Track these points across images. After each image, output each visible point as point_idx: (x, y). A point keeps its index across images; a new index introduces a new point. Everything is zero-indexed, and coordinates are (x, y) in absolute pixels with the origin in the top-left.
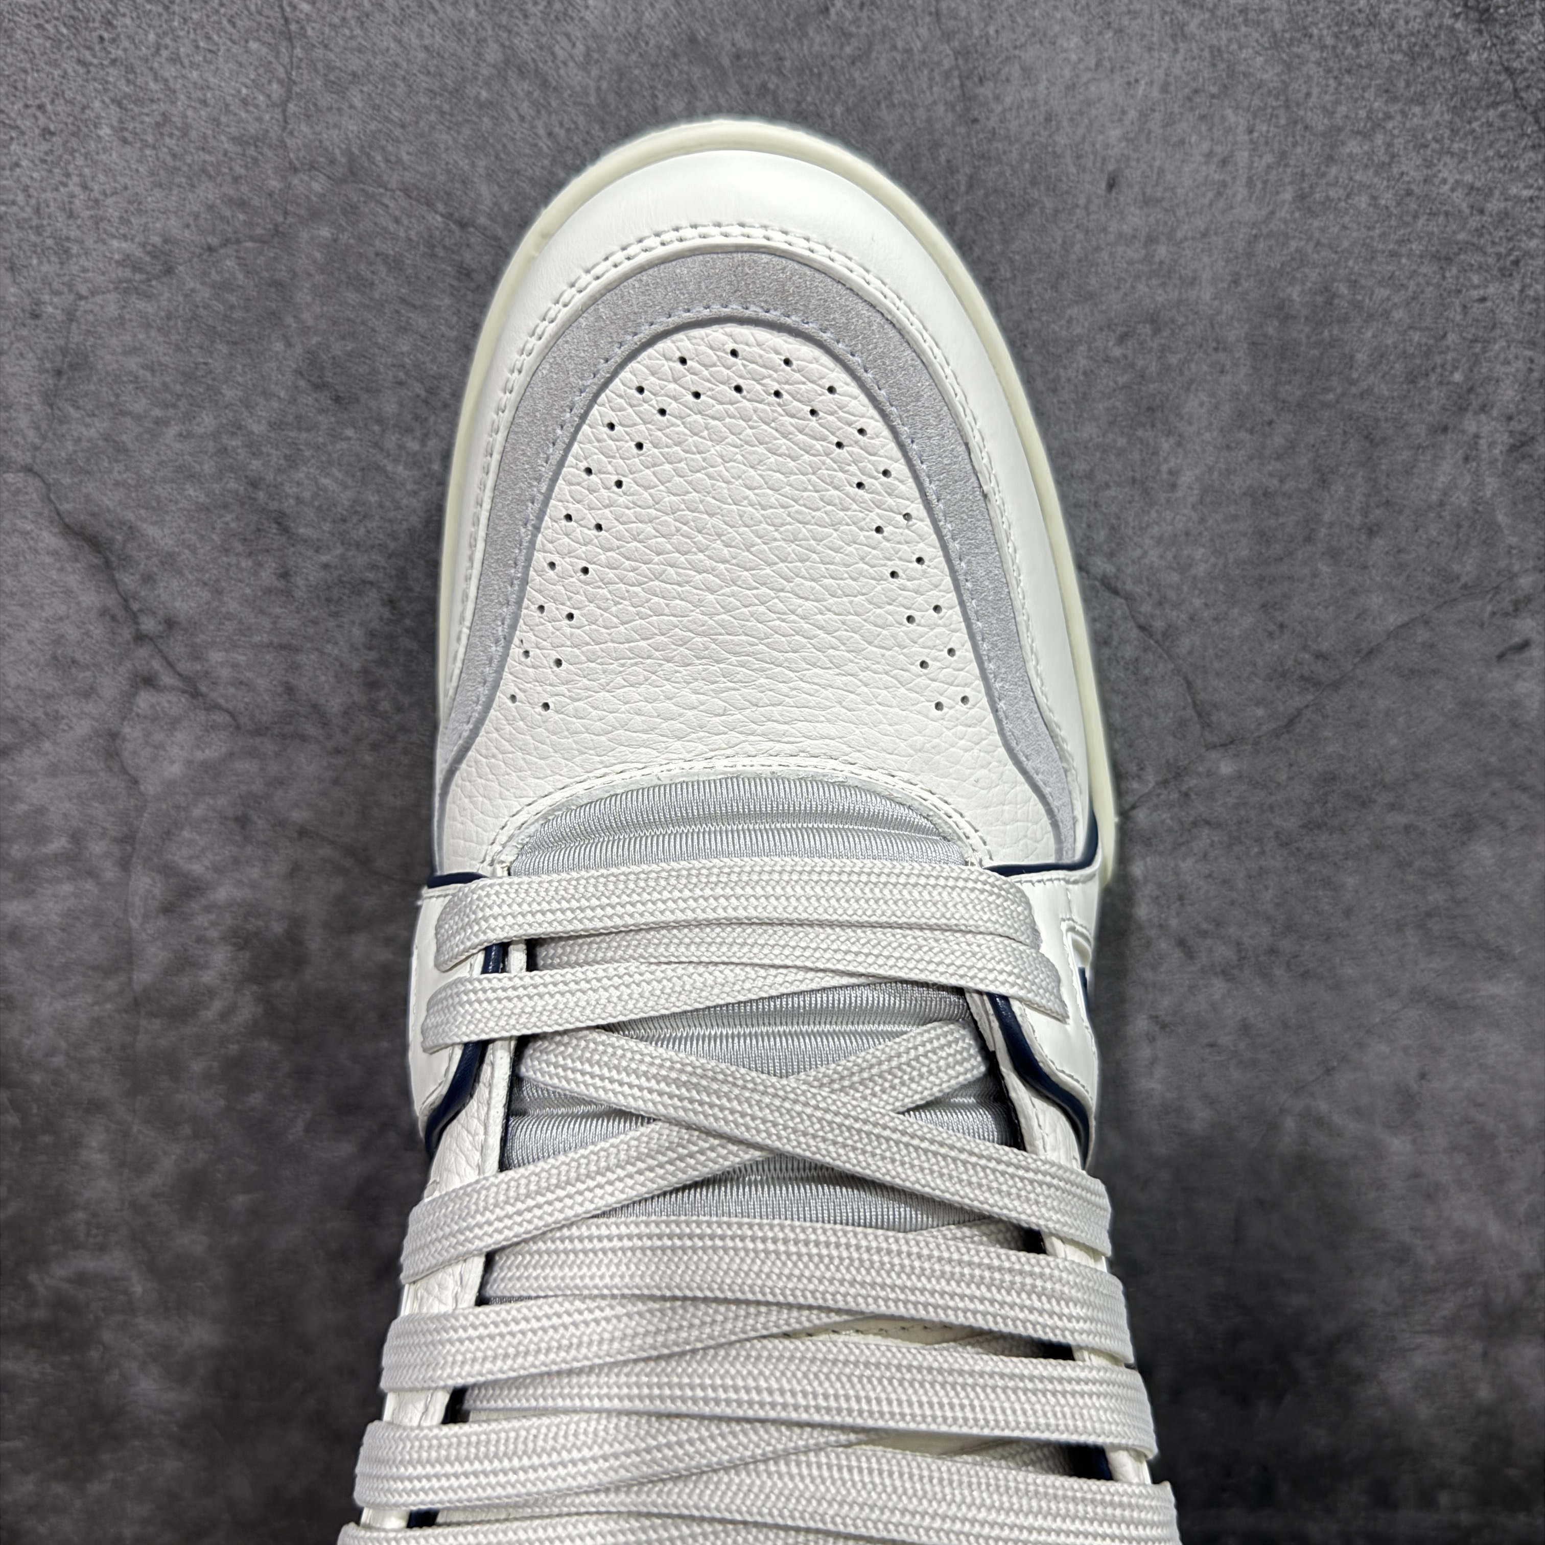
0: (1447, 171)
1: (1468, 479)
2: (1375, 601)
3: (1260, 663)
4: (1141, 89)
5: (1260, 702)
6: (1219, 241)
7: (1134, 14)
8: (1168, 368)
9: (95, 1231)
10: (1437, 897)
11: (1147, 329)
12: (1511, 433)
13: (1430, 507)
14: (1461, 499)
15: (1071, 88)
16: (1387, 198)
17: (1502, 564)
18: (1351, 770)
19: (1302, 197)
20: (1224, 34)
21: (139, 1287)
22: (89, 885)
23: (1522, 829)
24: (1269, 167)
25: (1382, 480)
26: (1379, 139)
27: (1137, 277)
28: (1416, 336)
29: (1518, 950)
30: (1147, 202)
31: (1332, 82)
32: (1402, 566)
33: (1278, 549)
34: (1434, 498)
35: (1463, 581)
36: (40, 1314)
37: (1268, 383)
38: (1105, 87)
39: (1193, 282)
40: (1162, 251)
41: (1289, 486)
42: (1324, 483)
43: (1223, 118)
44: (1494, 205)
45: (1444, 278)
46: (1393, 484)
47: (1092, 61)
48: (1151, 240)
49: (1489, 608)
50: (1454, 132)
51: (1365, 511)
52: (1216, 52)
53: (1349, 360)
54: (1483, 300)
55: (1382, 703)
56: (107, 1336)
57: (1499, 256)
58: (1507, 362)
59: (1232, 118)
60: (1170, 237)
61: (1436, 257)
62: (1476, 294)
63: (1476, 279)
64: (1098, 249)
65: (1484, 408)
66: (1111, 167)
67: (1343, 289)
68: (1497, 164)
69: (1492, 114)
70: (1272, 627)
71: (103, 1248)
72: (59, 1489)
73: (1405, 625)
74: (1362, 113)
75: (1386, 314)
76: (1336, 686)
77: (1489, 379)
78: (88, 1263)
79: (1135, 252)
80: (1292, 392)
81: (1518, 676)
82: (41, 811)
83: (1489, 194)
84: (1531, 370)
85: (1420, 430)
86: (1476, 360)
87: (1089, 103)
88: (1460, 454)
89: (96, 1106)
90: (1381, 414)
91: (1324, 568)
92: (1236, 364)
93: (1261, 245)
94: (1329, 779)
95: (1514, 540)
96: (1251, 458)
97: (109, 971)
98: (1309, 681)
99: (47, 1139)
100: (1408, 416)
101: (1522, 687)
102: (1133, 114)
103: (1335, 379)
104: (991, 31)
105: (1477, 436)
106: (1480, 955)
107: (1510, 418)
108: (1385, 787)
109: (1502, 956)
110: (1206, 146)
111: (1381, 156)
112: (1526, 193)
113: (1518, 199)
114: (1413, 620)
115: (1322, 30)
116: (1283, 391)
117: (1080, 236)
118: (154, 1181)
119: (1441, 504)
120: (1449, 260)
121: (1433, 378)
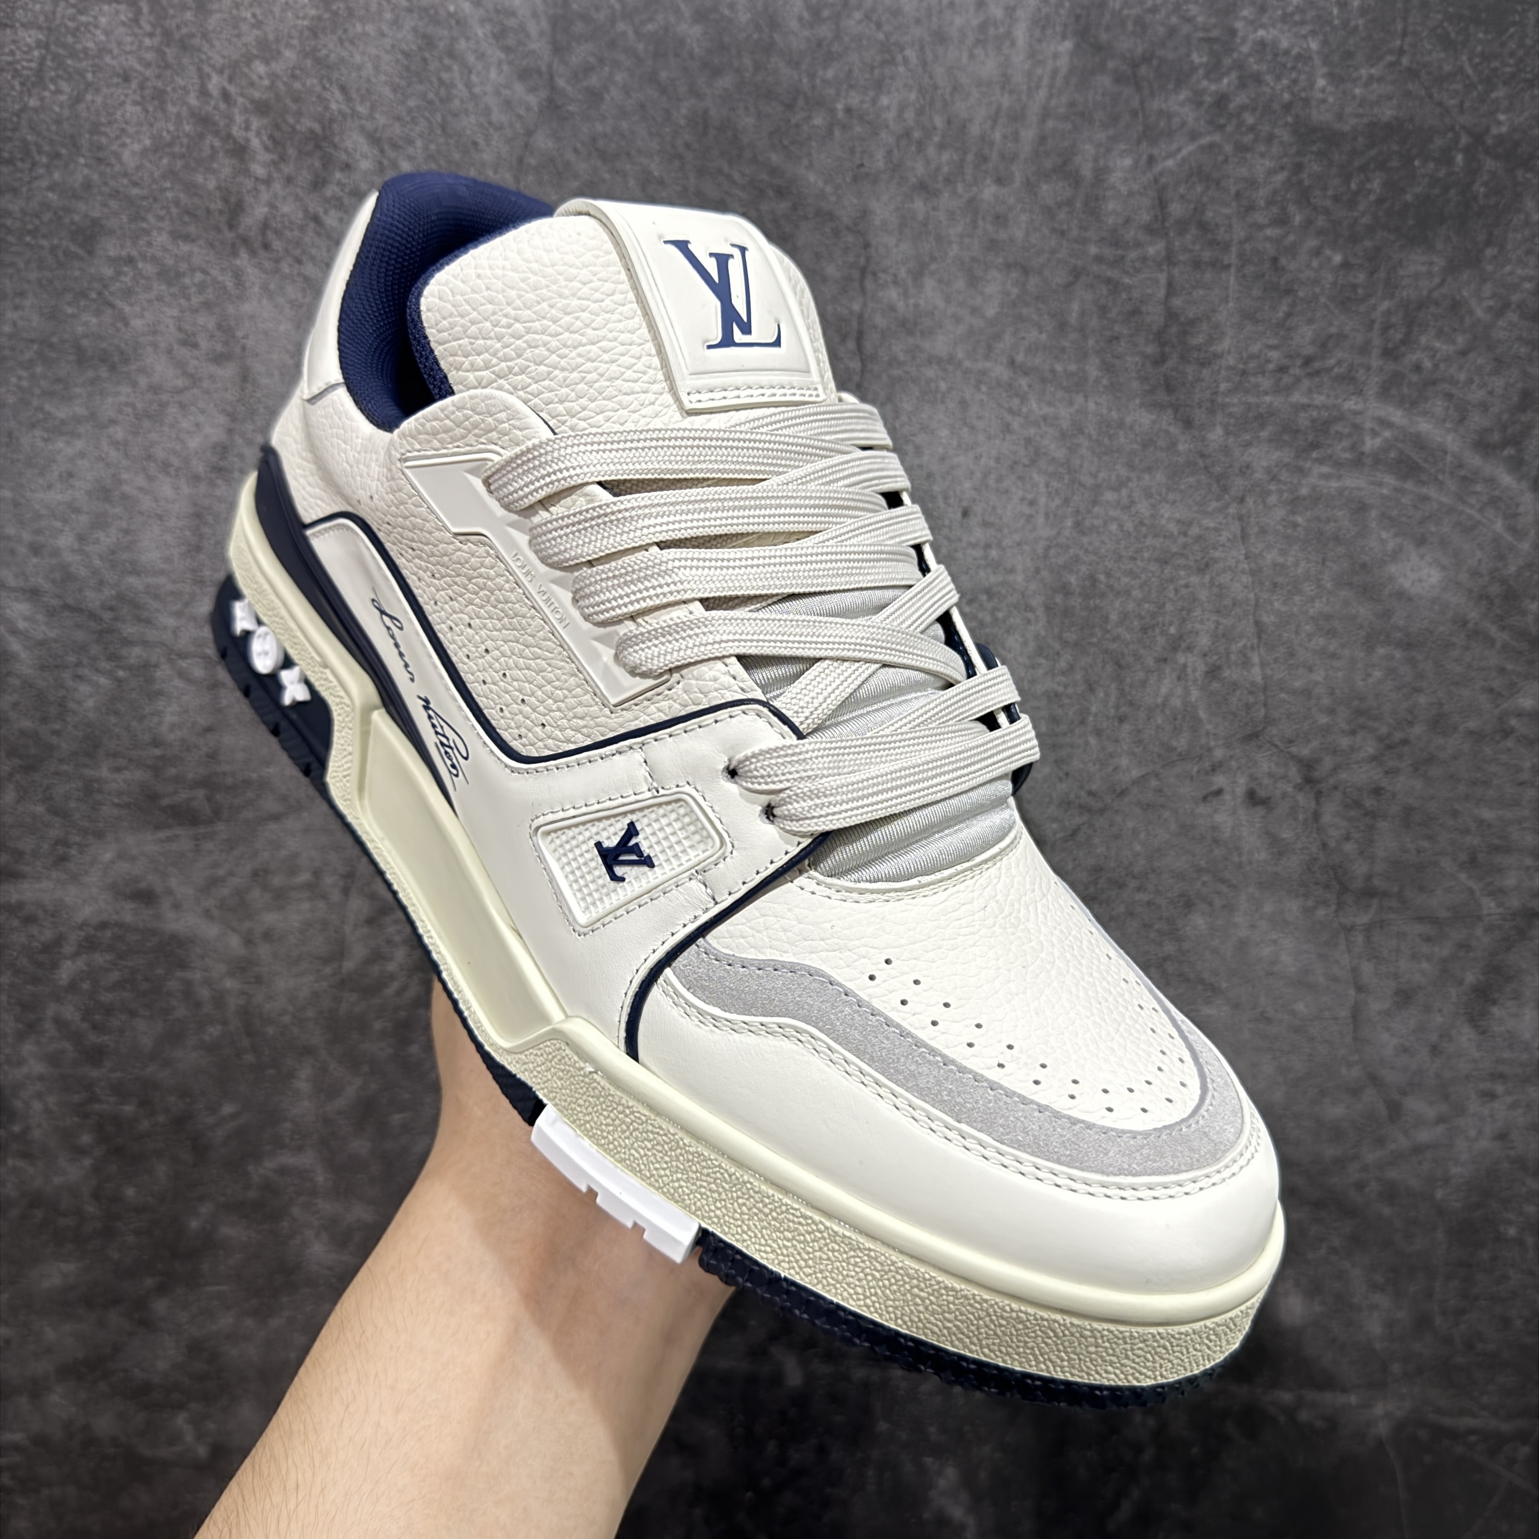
0: (1166, 511)
1: (1179, 691)
2: (1124, 761)
3: (1054, 796)
4: (983, 461)
5: (1055, 819)
6: (1026, 548)
7: (979, 418)
8: (996, 620)
9: (296, 1137)
10: (1169, 948)
11: (984, 597)
12: (1206, 664)
13: (1157, 706)
14: (1176, 702)
15: (943, 459)
16: (1129, 526)
17: (1203, 741)
18: (1112, 865)
19: (1078, 524)
20: (1032, 431)
21: (321, 1178)
22: (321, 904)
23: (1224, 907)
24: (1058, 507)
25: (1127, 688)
26: (1124, 492)
27: (979, 567)
28: (1147, 606)
29: (1224, 985)
30: (986, 524)
31: (1096, 460)
32: (1140, 741)
33: (1064, 727)
34: (1160, 700)
35: (1179, 750)
36: (252, 1194)
37: (1056, 630)
38: (962, 459)
39: (1012, 571)
40: (994, 553)
41: (1070, 690)
42: (1091, 690)
43: (1031, 478)
44: (1195, 531)
45: (1162, 572)
46: (1134, 693)
47: (955, 443)
48: (988, 546)
49: (1196, 769)
50: (1169, 489)
51: (1117, 707)
52: (1028, 441)
53: (1106, 619)
54: (1187, 586)
55: (1130, 824)
56: (296, 1211)
57: (1196, 561)
58: (1202, 622)
59: (1036, 477)
60: (999, 545)
61: (1157, 560)
62: (1182, 582)
63: (1182, 573)
64: (956, 550)
65: (1189, 649)
66: (965, 504)
67: (1102, 577)
68: (1195, 508)
69: (1191, 480)
70: (1061, 774)
71: (300, 1149)
72: (249, 1322)
73: (1143, 776)
74: (1114, 478)
75: (1128, 593)
76: (1102, 811)
77: (1191, 632)
78: (288, 1159)
79: (978, 553)
80: (1071, 636)
81: (1216, 811)
82: (296, 855)
83: (1190, 524)
84: (1217, 628)
85: (1150, 661)
86: (1184, 620)
87: (953, 468)
88: (1174, 675)
89: (308, 1051)
90: (1126, 651)
91: (1093, 741)
92: (1037, 618)
93: (1053, 552)
94: (1098, 870)
95: (1209, 727)
96: (1046, 674)
97: (326, 961)
98: (1084, 809)
99: (271, 1071)
100: (1142, 651)
101: (1219, 818)
102: (978, 475)
103: (1097, 630)
104: (897, 425)
105: (1185, 666)
106: (1200, 987)
107: (1205, 655)
108: (1134, 877)
109: (1214, 989)
110: (1020, 493)
111: (1125, 501)
112: (1212, 525)
113: (1207, 529)
114: (1148, 774)
115: (1091, 429)
116: (1066, 635)
117: (945, 542)
118: (340, 1103)
119: (1164, 705)
120: (1166, 563)
121: (1157, 631)
